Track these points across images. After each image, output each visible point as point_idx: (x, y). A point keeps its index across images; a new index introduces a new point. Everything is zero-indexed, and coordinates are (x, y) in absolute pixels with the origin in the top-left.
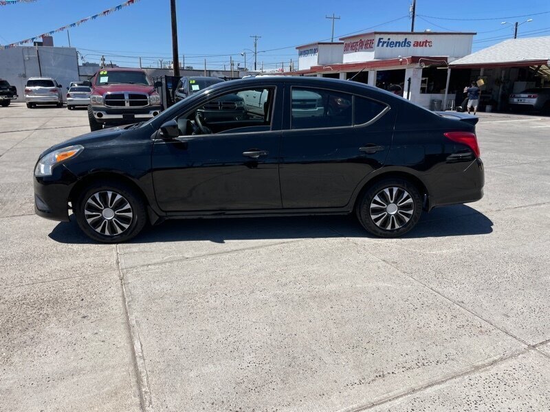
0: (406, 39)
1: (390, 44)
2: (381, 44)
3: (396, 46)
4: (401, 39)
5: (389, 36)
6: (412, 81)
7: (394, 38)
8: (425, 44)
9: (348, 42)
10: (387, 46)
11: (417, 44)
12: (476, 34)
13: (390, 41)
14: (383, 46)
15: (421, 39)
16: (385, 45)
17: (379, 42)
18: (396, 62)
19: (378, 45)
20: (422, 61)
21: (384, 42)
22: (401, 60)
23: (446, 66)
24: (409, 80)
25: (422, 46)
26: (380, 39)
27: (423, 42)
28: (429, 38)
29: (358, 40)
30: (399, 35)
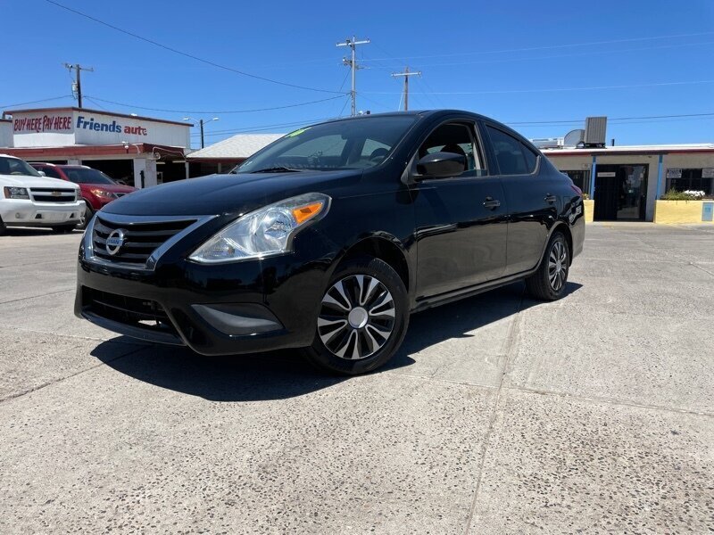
0: (114, 122)
1: (95, 126)
2: (82, 125)
3: (102, 130)
4: (108, 121)
5: (92, 116)
6: (145, 175)
7: (100, 120)
8: (138, 130)
9: (21, 117)
10: (91, 128)
11: (128, 130)
12: (193, 126)
13: (94, 122)
14: (85, 127)
15: (133, 124)
16: (88, 126)
17: (79, 122)
18: (120, 149)
19: (78, 126)
20: (156, 151)
21: (86, 123)
22: (127, 147)
23: (183, 159)
24: (142, 173)
25: (136, 133)
26: (80, 118)
27: (136, 129)
28: (143, 124)
29: (41, 116)
30: (105, 116)
